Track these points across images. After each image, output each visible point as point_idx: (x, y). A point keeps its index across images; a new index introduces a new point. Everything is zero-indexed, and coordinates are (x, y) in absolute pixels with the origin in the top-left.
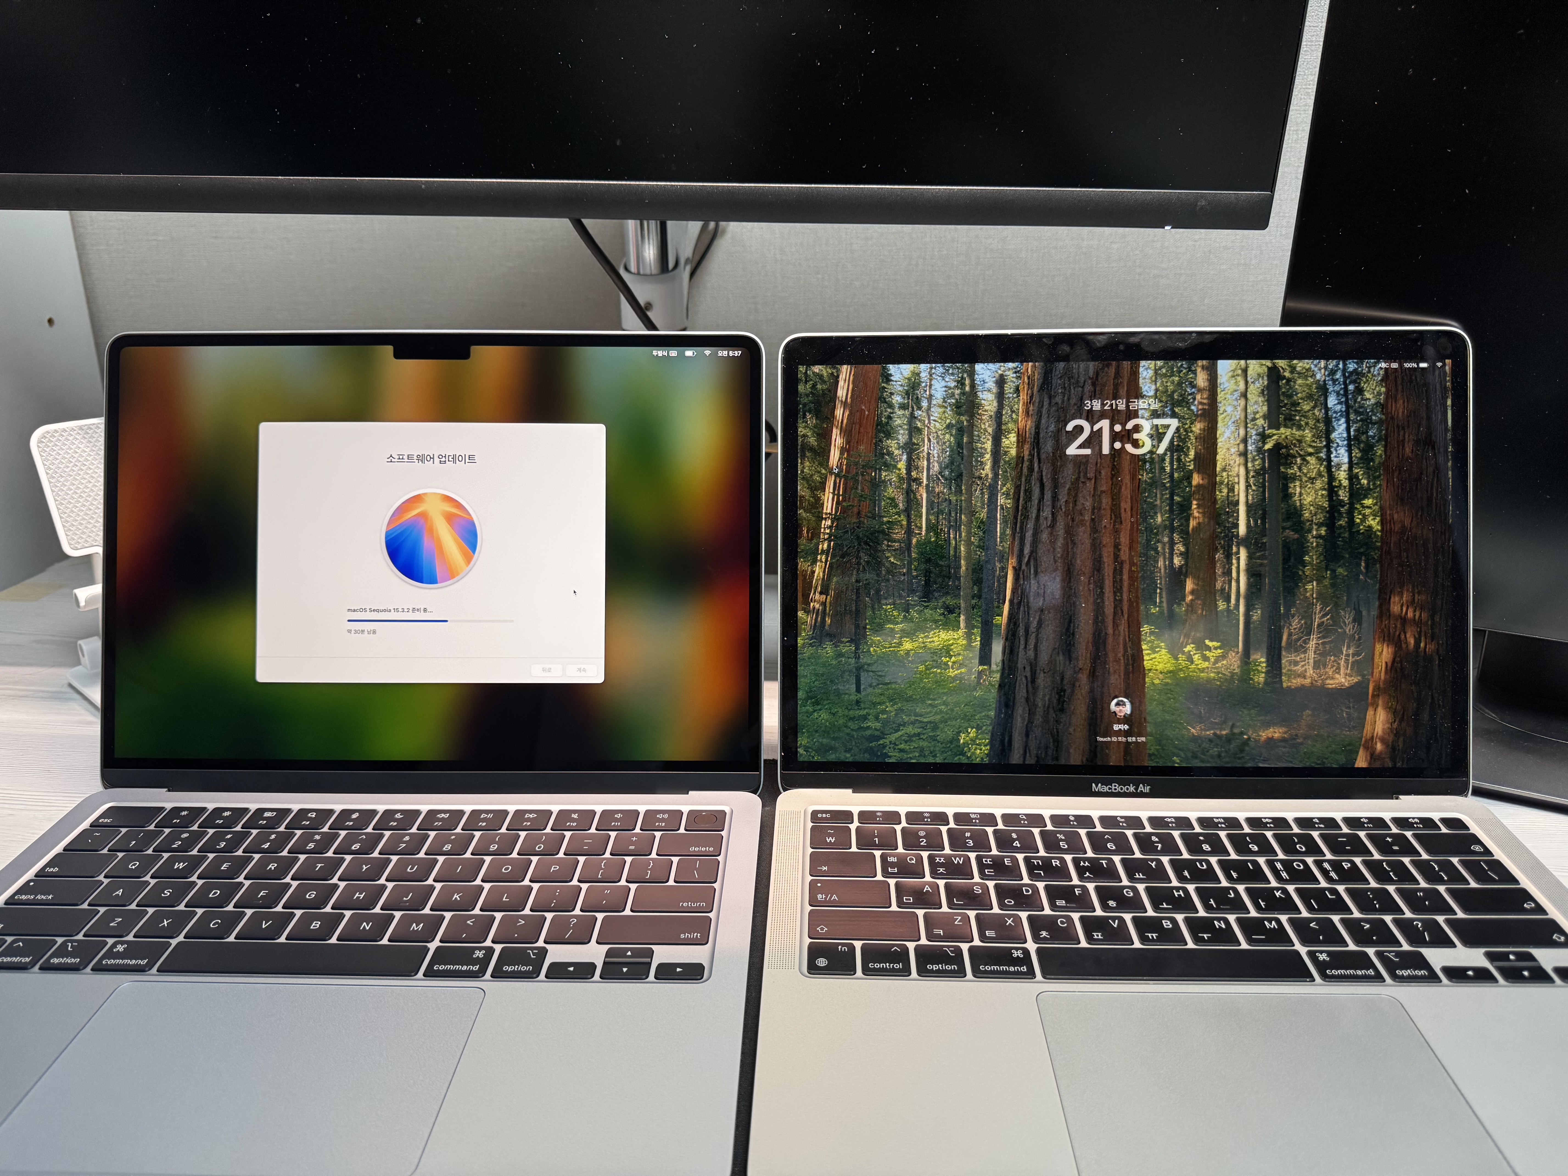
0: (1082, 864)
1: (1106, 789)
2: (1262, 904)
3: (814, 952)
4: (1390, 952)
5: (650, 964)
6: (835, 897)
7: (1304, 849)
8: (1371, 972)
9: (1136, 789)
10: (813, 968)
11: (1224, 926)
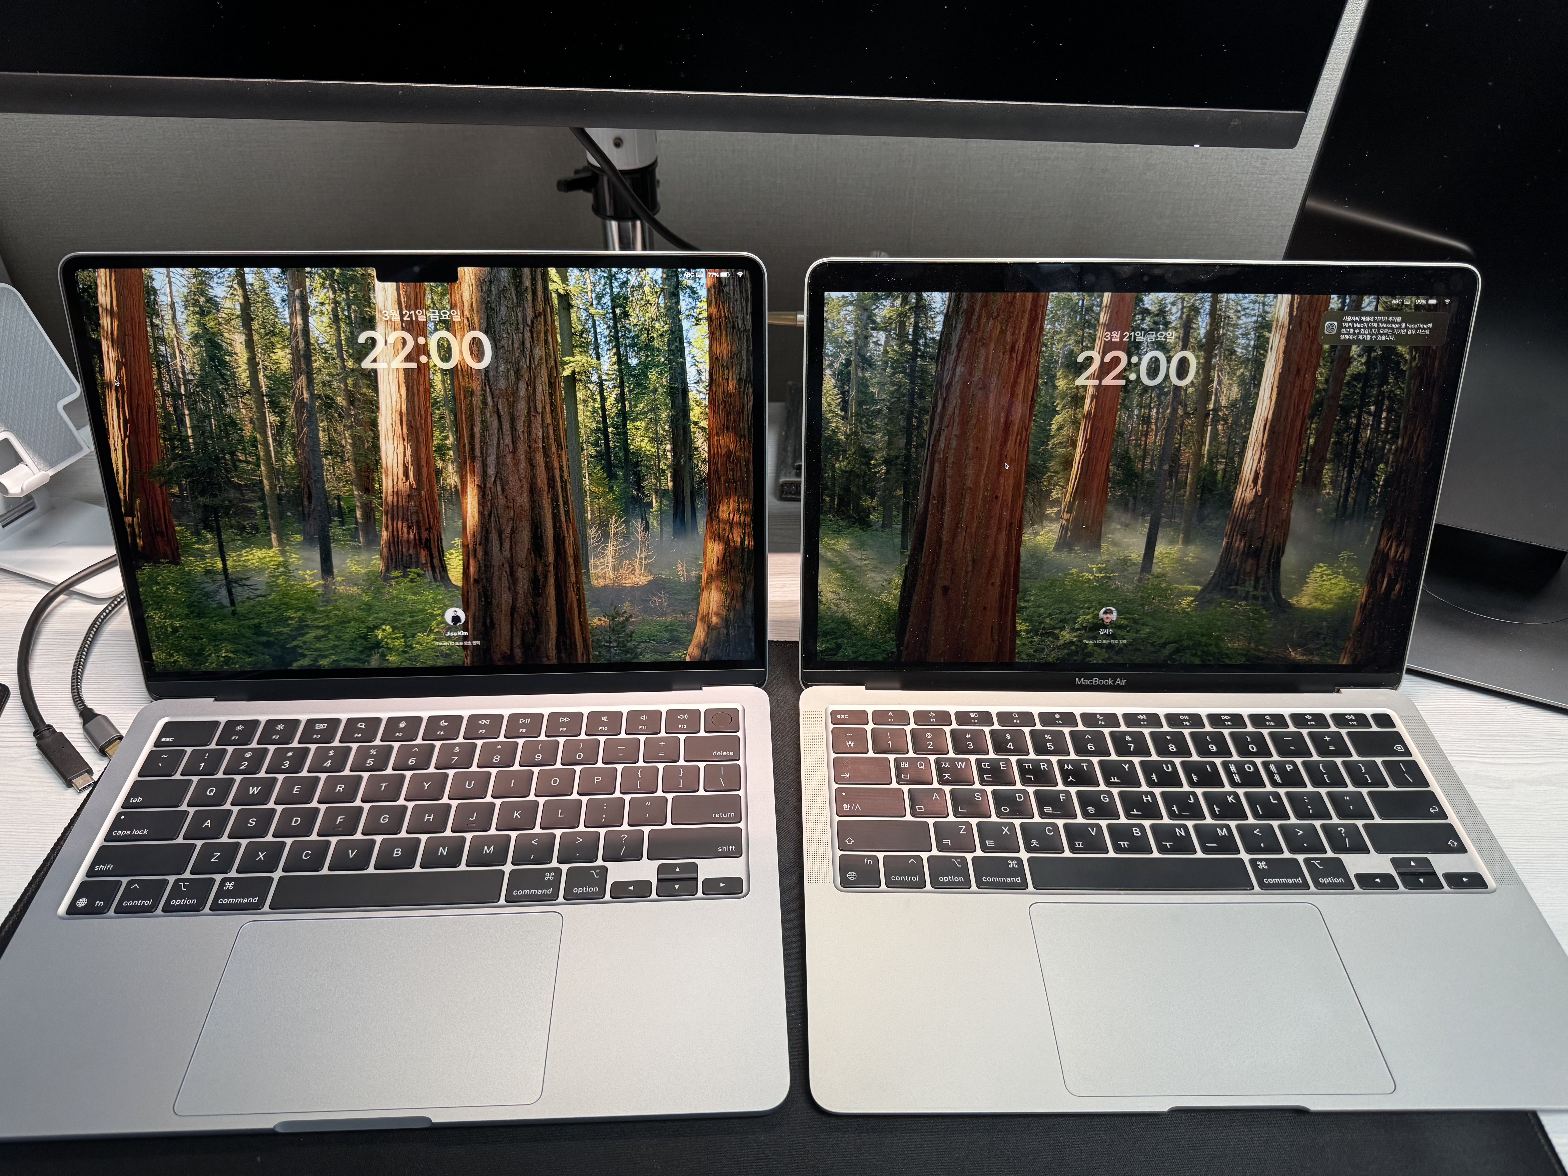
0: (1066, 767)
1: (1087, 682)
2: (1216, 809)
3: (845, 865)
4: (1316, 859)
5: (696, 879)
6: (858, 807)
7: (1255, 750)
8: (1299, 880)
9: (1114, 682)
10: (846, 883)
11: (1183, 834)
